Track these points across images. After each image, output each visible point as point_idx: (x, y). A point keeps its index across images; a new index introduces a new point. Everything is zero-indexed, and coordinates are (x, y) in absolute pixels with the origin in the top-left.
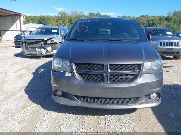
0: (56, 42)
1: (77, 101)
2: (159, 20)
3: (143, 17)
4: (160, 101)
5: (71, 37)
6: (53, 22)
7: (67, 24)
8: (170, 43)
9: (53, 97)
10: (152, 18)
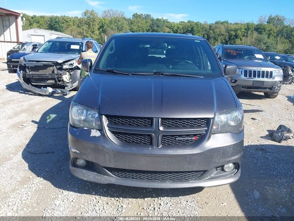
0: (77, 67)
1: (110, 176)
2: (245, 29)
3: (220, 25)
4: (239, 174)
5: (101, 67)
6: (74, 27)
7: (97, 32)
8: (259, 72)
9: (71, 168)
10: (235, 26)
